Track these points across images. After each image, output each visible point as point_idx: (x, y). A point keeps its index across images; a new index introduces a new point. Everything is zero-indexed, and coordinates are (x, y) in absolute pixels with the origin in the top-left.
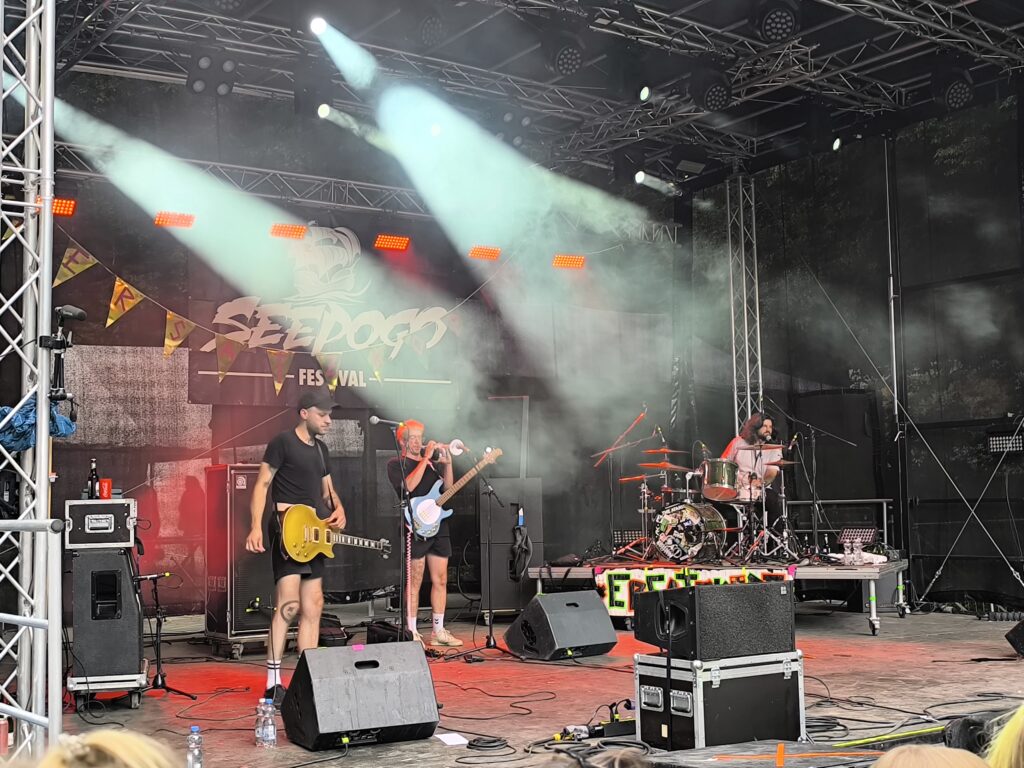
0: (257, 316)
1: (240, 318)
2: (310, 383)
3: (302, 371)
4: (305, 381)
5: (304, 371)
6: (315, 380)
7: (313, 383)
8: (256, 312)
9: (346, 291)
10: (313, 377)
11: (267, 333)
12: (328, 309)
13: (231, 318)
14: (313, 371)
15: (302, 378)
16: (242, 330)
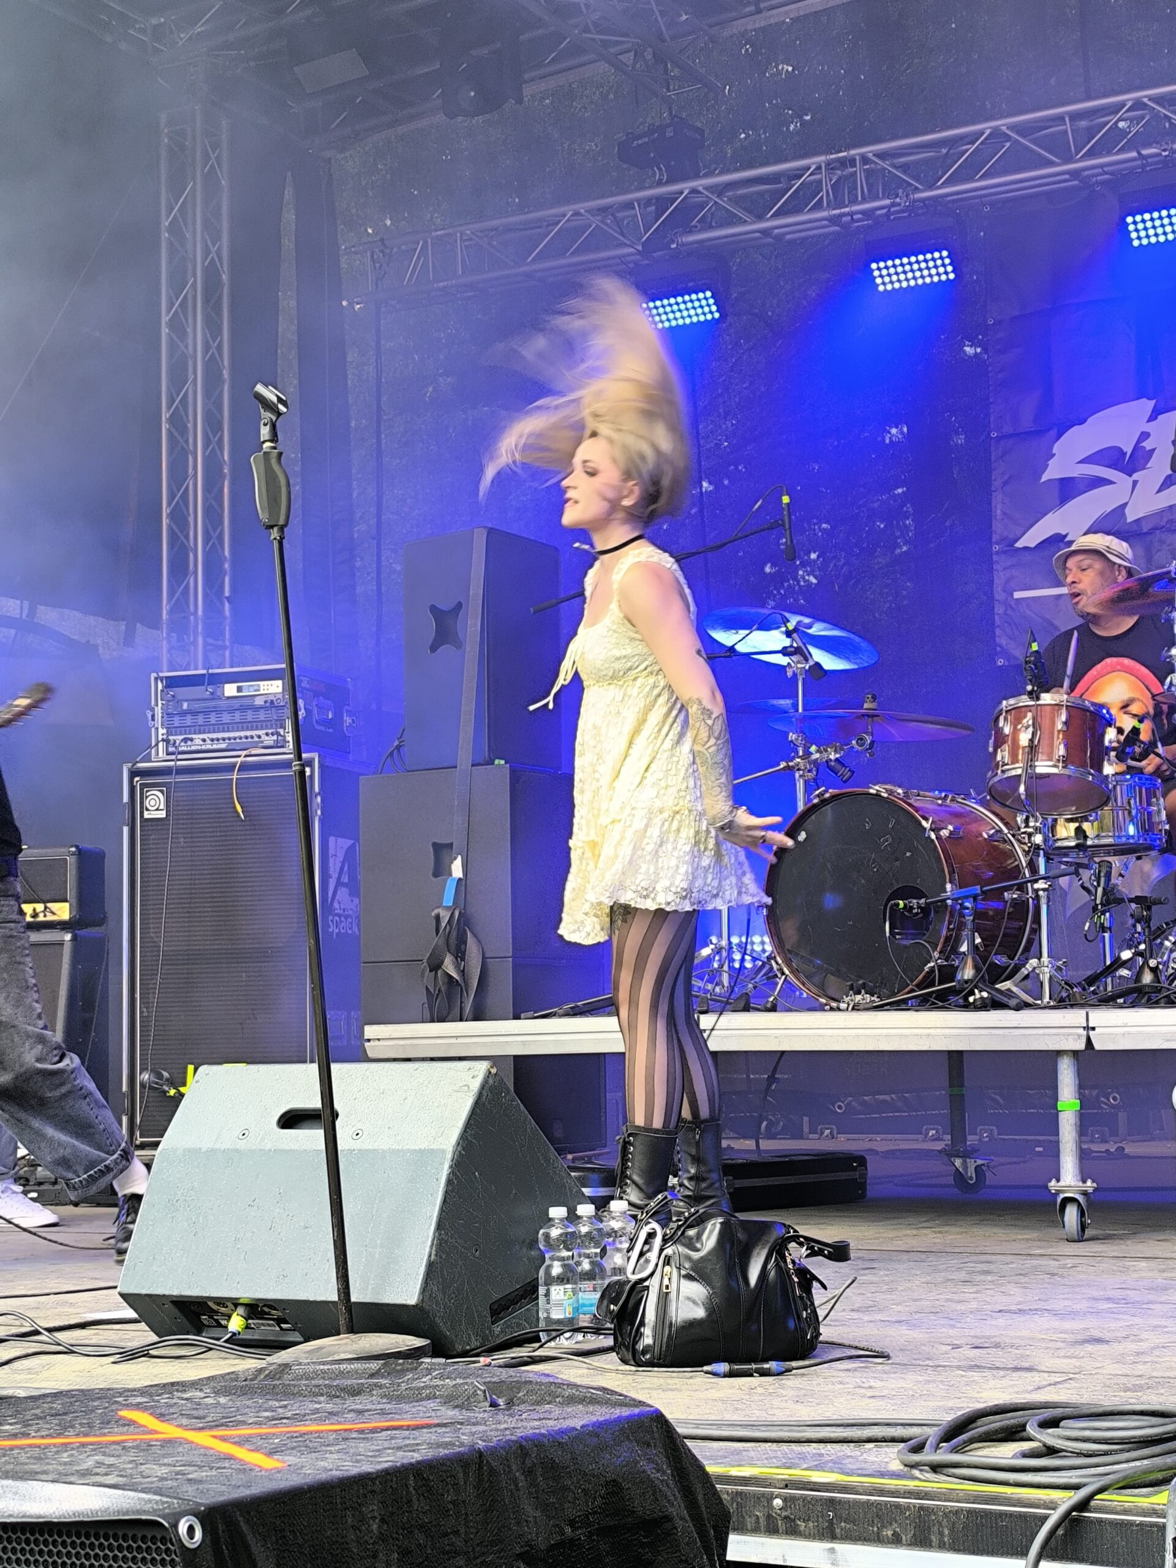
1: (1106, 457)
16: (1111, 482)
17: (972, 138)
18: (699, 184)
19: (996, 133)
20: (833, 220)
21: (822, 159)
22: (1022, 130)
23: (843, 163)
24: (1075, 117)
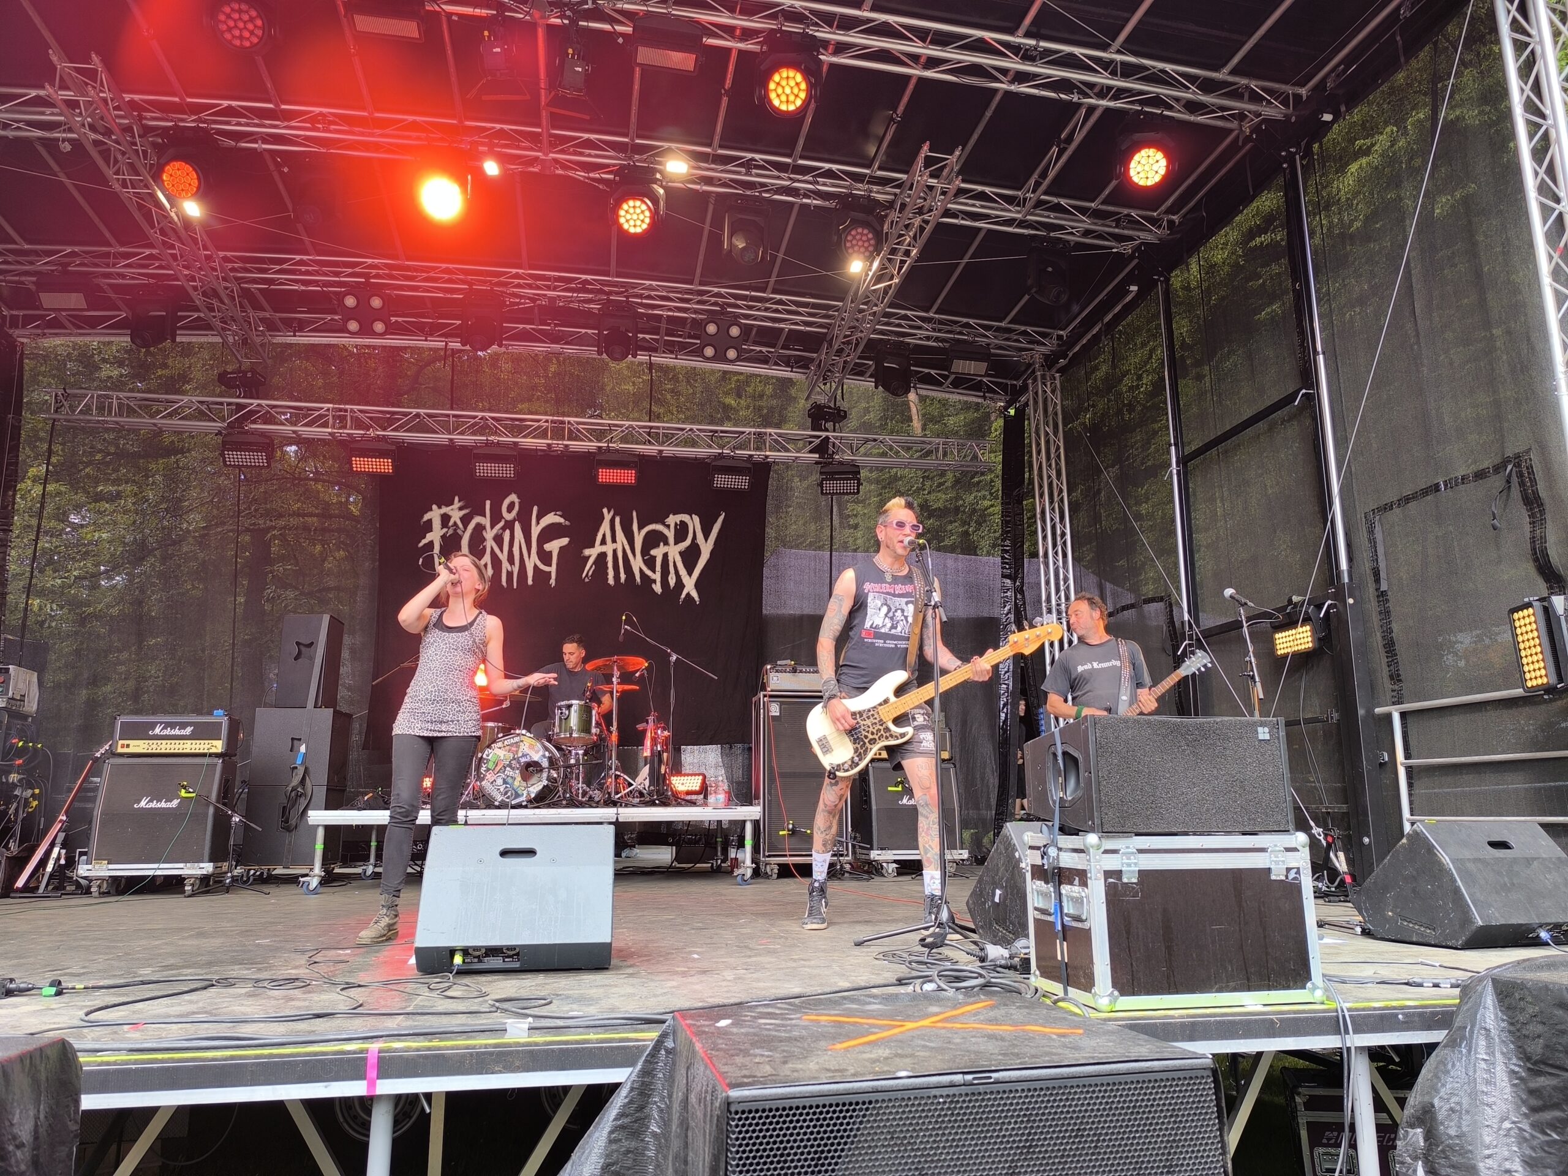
17: (405, 414)
18: (264, 402)
19: (418, 415)
20: (330, 434)
21: (331, 406)
22: (430, 416)
23: (341, 410)
24: (454, 416)
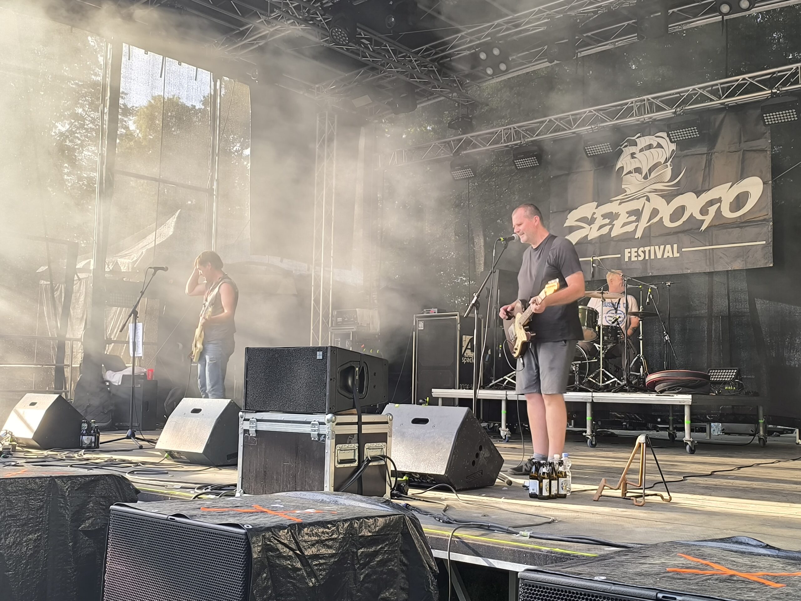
0: (595, 216)
1: (583, 220)
2: (634, 259)
3: (627, 251)
4: (630, 258)
5: (629, 250)
6: (638, 255)
7: (636, 259)
8: (594, 213)
9: (664, 182)
10: (636, 254)
11: (601, 227)
12: (648, 200)
13: (576, 221)
14: (636, 250)
15: (627, 255)
16: (584, 228)
17: (543, 122)
18: (469, 135)
19: (550, 121)
21: (502, 128)
22: (557, 120)
23: (508, 129)
